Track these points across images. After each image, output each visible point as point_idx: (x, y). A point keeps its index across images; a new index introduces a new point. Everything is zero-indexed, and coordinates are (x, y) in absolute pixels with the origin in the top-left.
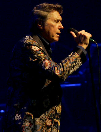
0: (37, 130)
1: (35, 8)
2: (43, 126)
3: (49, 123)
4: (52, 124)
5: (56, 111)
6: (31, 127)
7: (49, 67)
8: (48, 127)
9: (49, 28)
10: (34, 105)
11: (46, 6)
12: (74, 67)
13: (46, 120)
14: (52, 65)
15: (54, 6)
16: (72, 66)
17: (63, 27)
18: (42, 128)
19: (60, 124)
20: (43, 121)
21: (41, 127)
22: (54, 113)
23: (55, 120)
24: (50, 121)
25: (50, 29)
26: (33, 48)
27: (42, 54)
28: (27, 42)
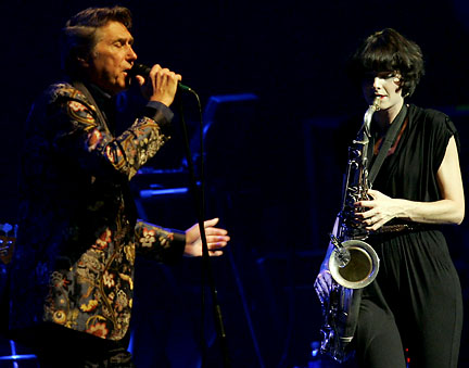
0: (81, 296)
1: (69, 22)
2: (96, 288)
3: (108, 281)
4: (116, 283)
5: (125, 255)
6: (67, 289)
7: (98, 146)
8: (107, 290)
9: (103, 63)
10: (75, 239)
11: (92, 14)
12: (146, 147)
13: (102, 273)
14: (105, 140)
15: (109, 11)
16: (142, 144)
17: (135, 55)
18: (94, 291)
19: (134, 285)
20: (96, 275)
21: (90, 289)
22: (120, 260)
23: (122, 275)
24: (111, 276)
25: (106, 63)
26: (71, 105)
27: (90, 120)
28: (62, 91)
